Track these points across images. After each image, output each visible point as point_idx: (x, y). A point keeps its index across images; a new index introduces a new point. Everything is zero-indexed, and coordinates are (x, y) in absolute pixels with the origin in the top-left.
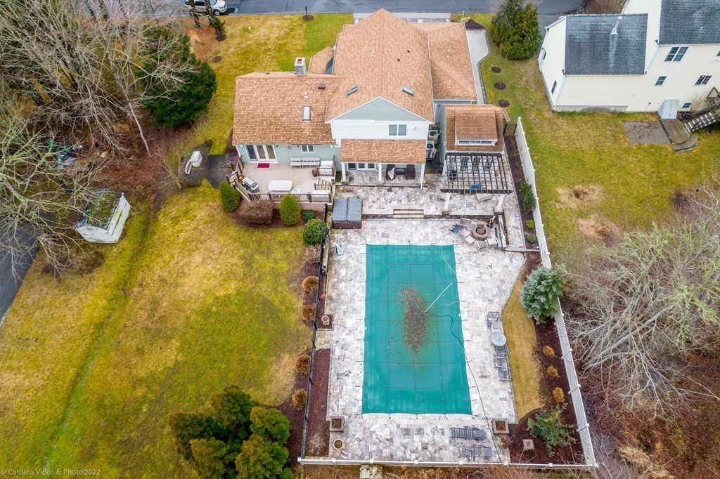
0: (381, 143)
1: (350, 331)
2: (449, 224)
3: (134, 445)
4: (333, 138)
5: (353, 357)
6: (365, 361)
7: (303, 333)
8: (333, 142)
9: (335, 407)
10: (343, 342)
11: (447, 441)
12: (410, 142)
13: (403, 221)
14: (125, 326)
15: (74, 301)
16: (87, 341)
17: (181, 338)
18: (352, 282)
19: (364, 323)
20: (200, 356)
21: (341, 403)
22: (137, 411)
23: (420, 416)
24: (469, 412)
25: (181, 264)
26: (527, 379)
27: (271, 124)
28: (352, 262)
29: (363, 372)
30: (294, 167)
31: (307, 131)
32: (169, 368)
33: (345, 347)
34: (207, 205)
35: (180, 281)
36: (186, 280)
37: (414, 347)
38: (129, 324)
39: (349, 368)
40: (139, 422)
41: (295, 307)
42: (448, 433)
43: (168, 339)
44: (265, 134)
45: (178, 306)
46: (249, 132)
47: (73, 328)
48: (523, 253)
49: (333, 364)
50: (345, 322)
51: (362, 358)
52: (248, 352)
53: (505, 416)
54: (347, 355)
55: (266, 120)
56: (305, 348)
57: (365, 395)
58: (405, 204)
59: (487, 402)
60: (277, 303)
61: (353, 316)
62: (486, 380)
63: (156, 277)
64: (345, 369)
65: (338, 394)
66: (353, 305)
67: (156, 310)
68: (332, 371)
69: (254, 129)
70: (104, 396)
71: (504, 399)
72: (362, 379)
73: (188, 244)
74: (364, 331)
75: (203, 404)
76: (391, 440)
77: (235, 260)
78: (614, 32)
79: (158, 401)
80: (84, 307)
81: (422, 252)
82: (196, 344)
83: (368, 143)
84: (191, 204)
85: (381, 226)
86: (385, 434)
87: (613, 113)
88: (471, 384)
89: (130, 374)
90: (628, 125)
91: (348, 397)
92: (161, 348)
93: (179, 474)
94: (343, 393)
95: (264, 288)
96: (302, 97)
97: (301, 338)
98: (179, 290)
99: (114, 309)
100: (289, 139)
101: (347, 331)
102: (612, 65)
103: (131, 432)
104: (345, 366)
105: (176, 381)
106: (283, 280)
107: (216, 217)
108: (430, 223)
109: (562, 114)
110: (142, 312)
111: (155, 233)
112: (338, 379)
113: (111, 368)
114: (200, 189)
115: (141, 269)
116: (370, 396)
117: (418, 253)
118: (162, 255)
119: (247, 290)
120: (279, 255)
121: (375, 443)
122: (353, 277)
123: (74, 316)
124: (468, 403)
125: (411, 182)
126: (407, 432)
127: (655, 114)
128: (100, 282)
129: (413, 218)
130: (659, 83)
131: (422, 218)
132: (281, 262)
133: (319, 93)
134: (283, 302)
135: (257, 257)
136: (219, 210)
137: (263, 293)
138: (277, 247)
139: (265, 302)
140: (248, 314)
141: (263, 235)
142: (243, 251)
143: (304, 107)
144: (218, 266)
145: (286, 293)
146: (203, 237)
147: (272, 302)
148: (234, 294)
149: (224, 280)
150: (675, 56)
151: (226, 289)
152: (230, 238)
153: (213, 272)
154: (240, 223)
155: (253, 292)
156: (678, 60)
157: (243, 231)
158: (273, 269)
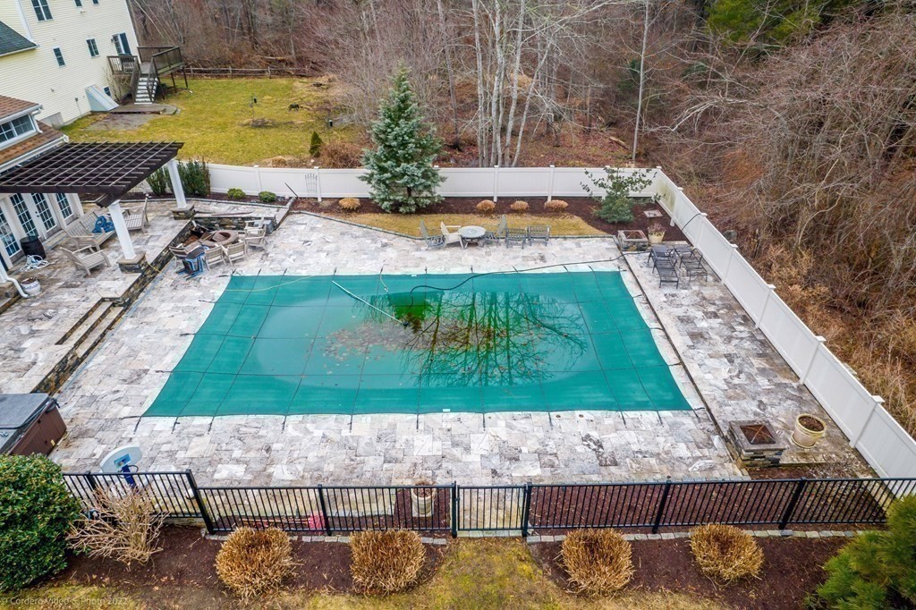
1: (455, 445)
5: (541, 434)
6: (548, 409)
7: (467, 585)
9: (700, 463)
10: (495, 462)
18: (275, 447)
19: (431, 416)
21: (682, 450)
23: (651, 325)
28: (201, 447)
29: (578, 413)
33: (513, 453)
39: (577, 440)
48: (290, 213)
49: (571, 477)
50: (425, 459)
51: (540, 417)
54: (537, 446)
56: (527, 568)
58: (54, 328)
61: (401, 439)
64: (580, 449)
65: (662, 461)
66: (362, 444)
68: (596, 479)
71: (579, 245)
72: (598, 413)
74: (453, 415)
76: (729, 357)
85: (91, 381)
91: (661, 440)
94: (655, 450)
97: (487, 588)
101: (457, 452)
104: (573, 451)
108: (139, 303)
112: (616, 464)
121: (751, 379)
122: (258, 444)
126: (697, 336)
127: (94, 111)
129: (109, 328)
130: (61, 62)
131: (121, 313)
150: (42, 10)
156: (49, 17)
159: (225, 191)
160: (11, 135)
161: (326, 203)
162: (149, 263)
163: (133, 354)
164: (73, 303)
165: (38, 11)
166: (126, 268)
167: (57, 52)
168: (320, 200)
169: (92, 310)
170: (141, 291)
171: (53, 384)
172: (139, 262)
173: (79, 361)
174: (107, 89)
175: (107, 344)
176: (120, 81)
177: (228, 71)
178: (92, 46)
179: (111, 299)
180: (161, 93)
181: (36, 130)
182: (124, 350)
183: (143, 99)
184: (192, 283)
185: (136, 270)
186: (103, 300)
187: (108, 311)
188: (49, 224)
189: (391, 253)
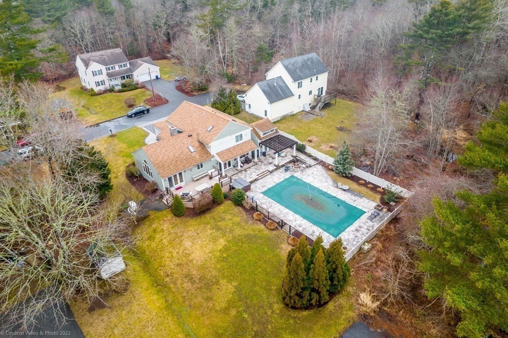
0: (234, 148)
2: (283, 169)
3: (262, 332)
4: (212, 154)
5: (308, 226)
7: (278, 234)
8: (213, 157)
10: (297, 225)
11: (371, 223)
12: (245, 142)
13: (264, 179)
14: (184, 297)
15: (135, 307)
16: (169, 318)
17: (224, 277)
18: (273, 206)
20: (244, 276)
22: (244, 320)
23: (354, 224)
24: (365, 212)
25: (181, 251)
26: (367, 193)
27: (177, 161)
28: (264, 201)
30: (196, 180)
31: (197, 157)
32: (234, 292)
33: (301, 226)
34: (164, 221)
35: (191, 258)
36: (193, 255)
37: (323, 209)
38: (184, 294)
40: (250, 322)
41: (261, 229)
42: (369, 221)
43: (217, 283)
44: (177, 167)
45: (203, 267)
46: (168, 170)
47: (153, 318)
48: (317, 164)
50: (289, 219)
51: (311, 224)
52: (264, 257)
53: (375, 205)
54: (305, 227)
55: (173, 160)
56: (286, 237)
57: (329, 233)
58: (258, 172)
59: (366, 206)
60: (252, 233)
61: (289, 215)
62: (357, 201)
63: (172, 266)
64: (311, 231)
66: (284, 213)
67: (192, 278)
69: (170, 167)
70: (215, 331)
71: (369, 202)
73: (174, 242)
75: (271, 290)
76: (356, 236)
77: (209, 232)
78: (275, 84)
79: (248, 307)
80: (146, 306)
81: (285, 183)
82: (234, 273)
83: (229, 150)
84: (153, 226)
85: (258, 184)
86: (352, 236)
87: (290, 116)
88: (355, 205)
89: (216, 311)
90: (299, 117)
92: (218, 289)
93: (299, 320)
95: (238, 231)
96: (183, 143)
97: (280, 236)
98: (194, 262)
99: (165, 296)
100: (191, 164)
101: (294, 221)
102: (283, 95)
103: (252, 329)
104: (309, 231)
105: (246, 293)
106: (243, 224)
107: (175, 222)
108: (274, 173)
109: (275, 123)
110: (185, 285)
111: (145, 251)
113: (202, 318)
114: (151, 217)
115: (158, 270)
116: (331, 232)
117: (283, 184)
118: (163, 256)
119: (231, 238)
120: (229, 217)
121: (353, 241)
122: (271, 205)
123: (146, 313)
124: (361, 210)
125: (251, 164)
126: (357, 230)
127: (303, 111)
128: (140, 290)
129: (266, 176)
130: (299, 98)
131: (269, 174)
132: (233, 219)
133: (190, 138)
134: (254, 231)
135: (219, 224)
136: (174, 219)
137: (241, 234)
138: (224, 214)
139: (246, 236)
140: (244, 245)
141: (211, 215)
142: (209, 226)
143: (188, 147)
144: (204, 240)
145: (251, 227)
146: (179, 234)
147: (249, 234)
148: (226, 243)
149: (214, 242)
150: (300, 86)
151: (220, 244)
152: (196, 225)
153: (204, 243)
154: (193, 217)
155: (235, 237)
156: (301, 87)
157: (198, 219)
158: (233, 223)
159: (308, 152)
161: (327, 165)
162: (280, 166)
163: (266, 182)
164: (263, 168)
165: (299, 86)
167: (300, 95)
169: (264, 172)
171: (253, 182)
173: (258, 180)
174: (310, 104)
176: (315, 101)
178: (311, 92)
180: (323, 108)
183: (317, 110)
184: (284, 173)
185: (276, 166)
186: (268, 170)
187: (267, 173)
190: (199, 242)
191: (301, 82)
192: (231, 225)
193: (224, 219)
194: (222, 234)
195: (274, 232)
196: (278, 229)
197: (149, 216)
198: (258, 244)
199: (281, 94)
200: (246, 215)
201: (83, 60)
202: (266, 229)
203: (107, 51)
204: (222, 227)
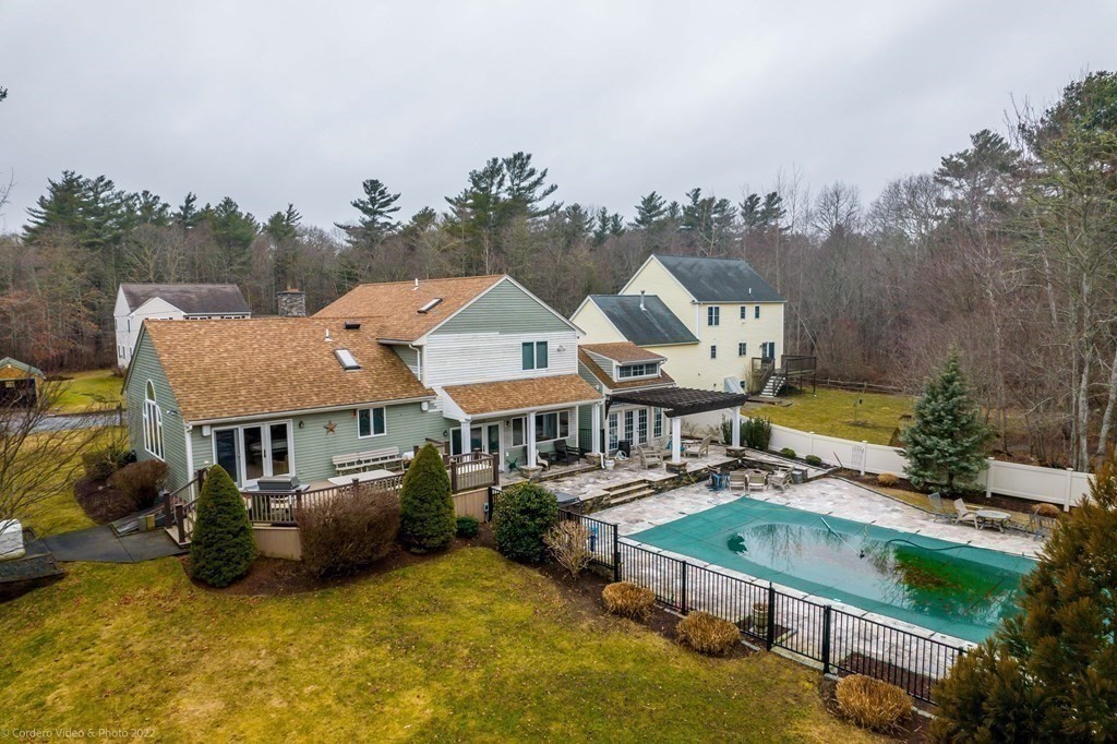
0: (516, 384)
2: (701, 484)
4: (426, 386)
8: (431, 397)
31: (366, 383)
34: (127, 601)
41: (652, 651)
44: (267, 395)
48: (825, 475)
55: (258, 376)
60: (599, 666)
74: (842, 603)
77: (353, 655)
78: (643, 309)
83: (496, 387)
85: (607, 516)
95: (520, 660)
96: (319, 341)
100: (333, 398)
106: (549, 630)
107: (183, 608)
108: (669, 495)
114: (70, 582)
119: (478, 689)
120: (476, 600)
125: (577, 466)
129: (639, 498)
130: (713, 356)
131: (652, 494)
132: (497, 607)
133: (352, 334)
134: (610, 657)
135: (417, 623)
136: (185, 593)
137: (535, 671)
138: (449, 591)
139: (564, 681)
140: (554, 727)
141: (386, 588)
142: (358, 631)
143: (334, 353)
144: (307, 690)
145: (594, 643)
146: (173, 661)
147: (584, 671)
148: (444, 712)
149: (369, 704)
150: (713, 319)
151: (404, 718)
152: (284, 626)
153: (303, 707)
154: (288, 592)
155: (502, 684)
156: (717, 323)
157: (312, 603)
158: (492, 624)
159: (779, 449)
160: (641, 373)
161: (867, 477)
162: (688, 471)
163: (643, 512)
164: (626, 477)
165: (710, 319)
166: (670, 468)
167: (713, 348)
168: (862, 474)
169: (634, 483)
170: (674, 488)
171: (588, 508)
172: (680, 466)
173: (610, 506)
174: (742, 383)
175: (632, 505)
176: (755, 377)
177: (863, 386)
178: (742, 349)
179: (650, 482)
180: (785, 391)
181: (659, 374)
182: (639, 509)
183: (767, 393)
184: (711, 493)
185: (676, 472)
186: (644, 481)
187: (644, 488)
188: (643, 440)
189: (895, 516)
190: (276, 702)
191: (717, 309)
192: (483, 632)
193: (446, 608)
194: (426, 666)
195: (732, 666)
196: (745, 651)
197: (61, 577)
198: (644, 717)
199: (662, 331)
200: (564, 596)
201: (129, 294)
202: (676, 650)
203: (200, 286)
204: (429, 638)
